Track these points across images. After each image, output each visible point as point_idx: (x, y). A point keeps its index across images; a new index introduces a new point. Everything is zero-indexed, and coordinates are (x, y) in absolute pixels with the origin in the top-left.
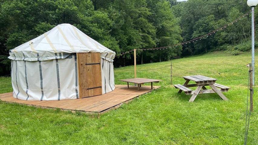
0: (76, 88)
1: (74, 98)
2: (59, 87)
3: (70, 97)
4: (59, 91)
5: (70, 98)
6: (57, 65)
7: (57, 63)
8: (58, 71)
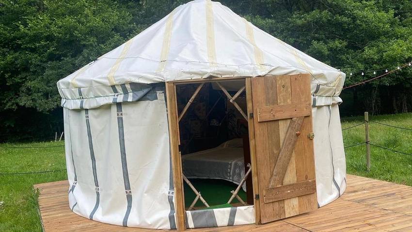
0: (171, 195)
1: (160, 226)
2: (128, 187)
3: (150, 221)
4: (129, 198)
5: (151, 225)
6: (120, 120)
7: (120, 116)
8: (123, 140)
